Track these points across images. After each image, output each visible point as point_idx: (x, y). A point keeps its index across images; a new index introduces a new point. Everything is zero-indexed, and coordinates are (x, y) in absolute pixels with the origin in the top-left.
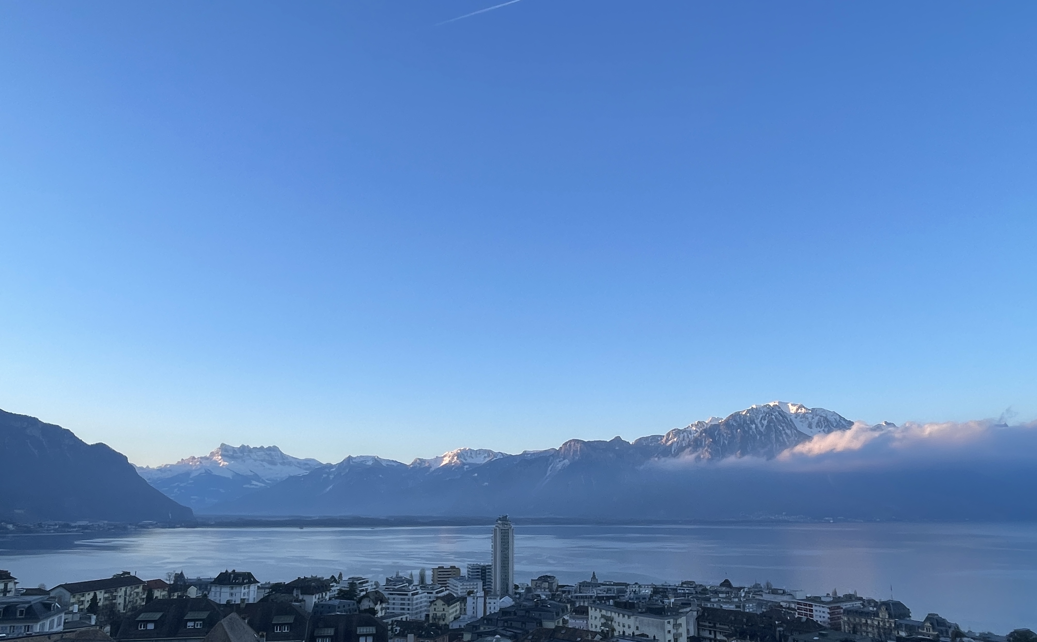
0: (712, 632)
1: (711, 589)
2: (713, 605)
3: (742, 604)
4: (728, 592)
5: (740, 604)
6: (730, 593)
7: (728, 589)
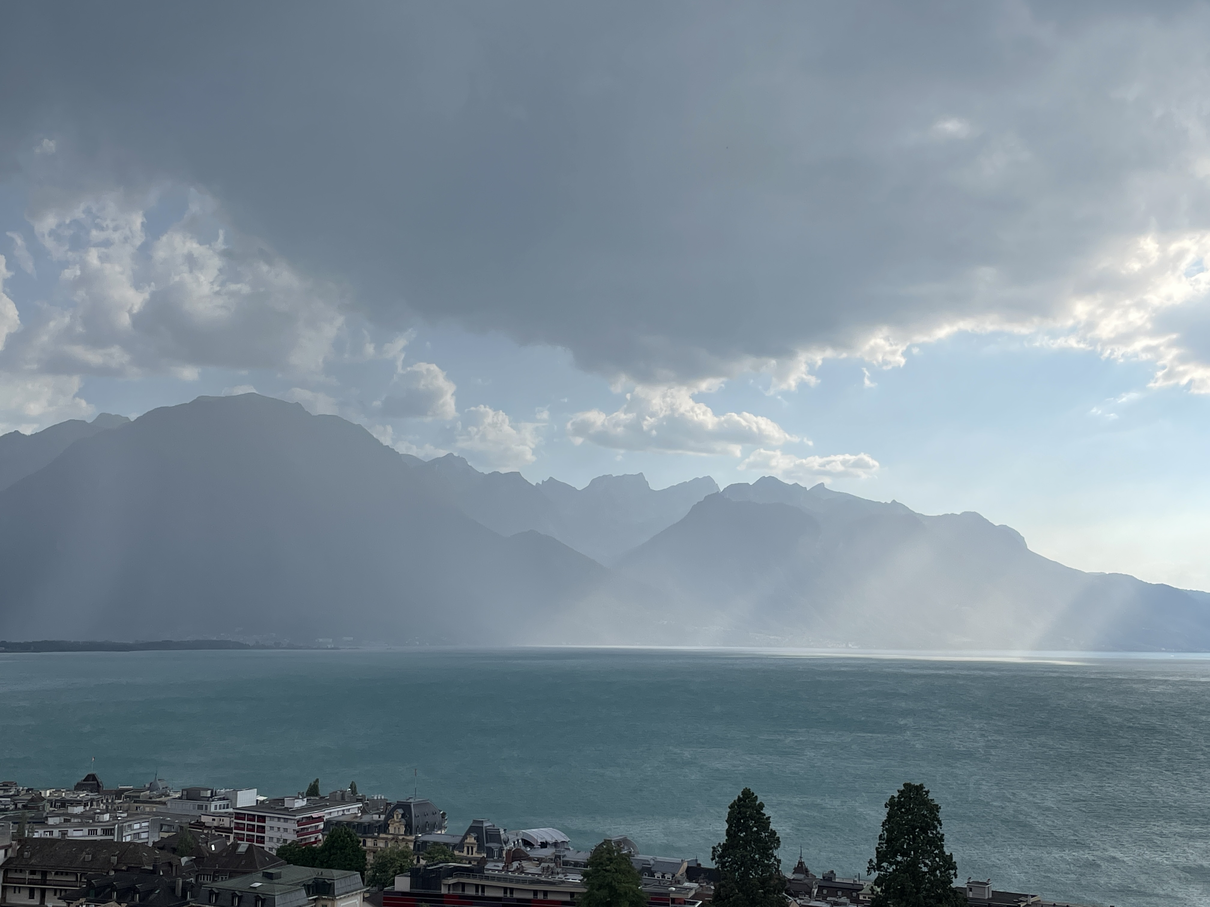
0: (37, 895)
1: (51, 798)
2: (51, 833)
3: (116, 826)
4: (92, 801)
5: (114, 825)
6: (94, 803)
7: (92, 795)
